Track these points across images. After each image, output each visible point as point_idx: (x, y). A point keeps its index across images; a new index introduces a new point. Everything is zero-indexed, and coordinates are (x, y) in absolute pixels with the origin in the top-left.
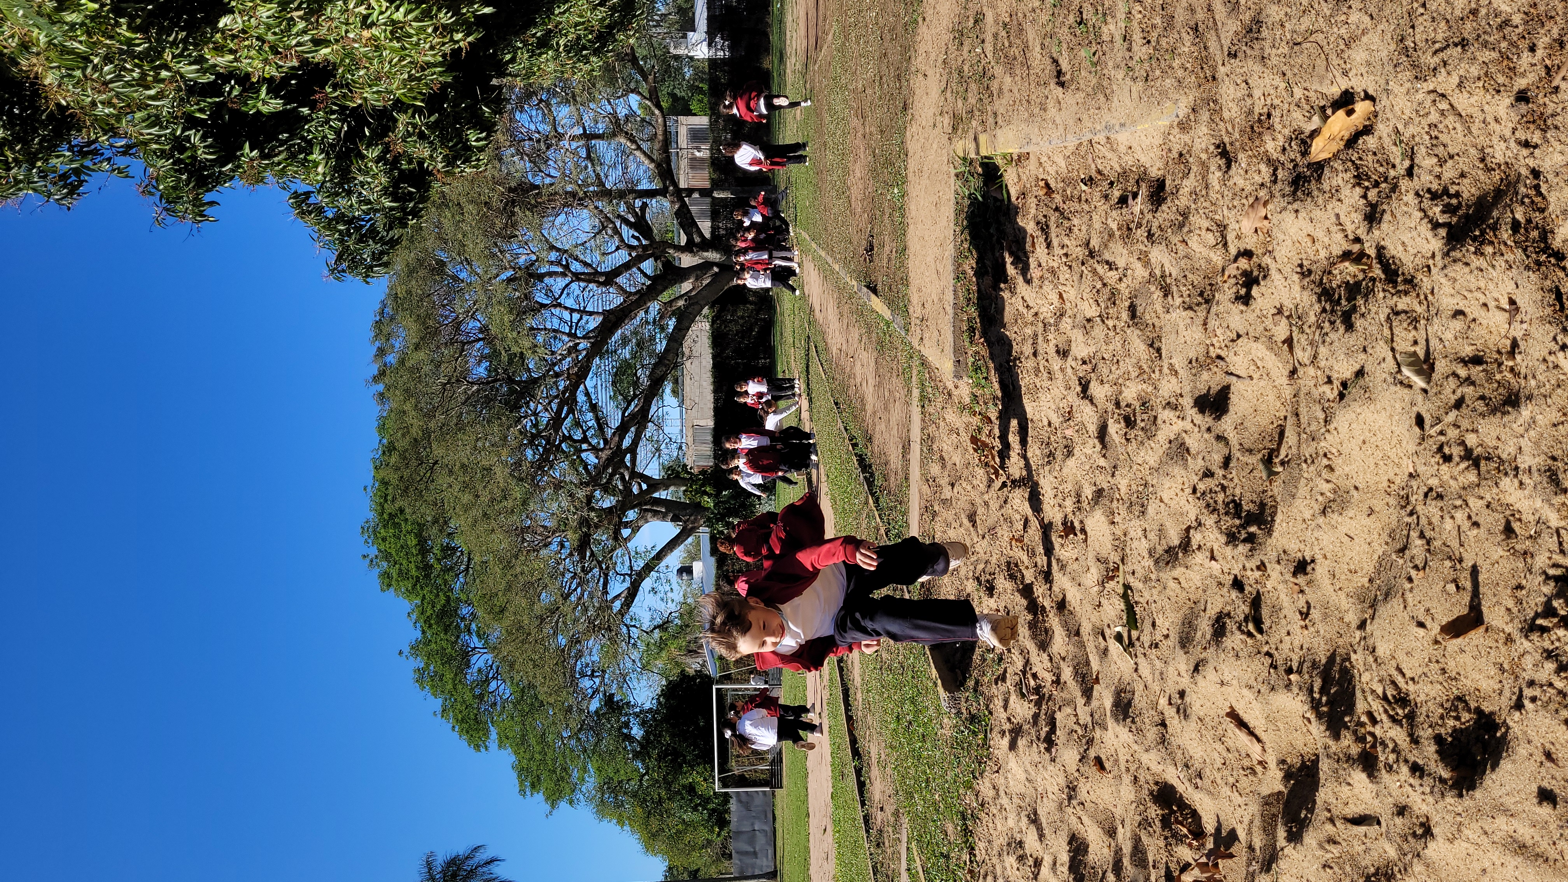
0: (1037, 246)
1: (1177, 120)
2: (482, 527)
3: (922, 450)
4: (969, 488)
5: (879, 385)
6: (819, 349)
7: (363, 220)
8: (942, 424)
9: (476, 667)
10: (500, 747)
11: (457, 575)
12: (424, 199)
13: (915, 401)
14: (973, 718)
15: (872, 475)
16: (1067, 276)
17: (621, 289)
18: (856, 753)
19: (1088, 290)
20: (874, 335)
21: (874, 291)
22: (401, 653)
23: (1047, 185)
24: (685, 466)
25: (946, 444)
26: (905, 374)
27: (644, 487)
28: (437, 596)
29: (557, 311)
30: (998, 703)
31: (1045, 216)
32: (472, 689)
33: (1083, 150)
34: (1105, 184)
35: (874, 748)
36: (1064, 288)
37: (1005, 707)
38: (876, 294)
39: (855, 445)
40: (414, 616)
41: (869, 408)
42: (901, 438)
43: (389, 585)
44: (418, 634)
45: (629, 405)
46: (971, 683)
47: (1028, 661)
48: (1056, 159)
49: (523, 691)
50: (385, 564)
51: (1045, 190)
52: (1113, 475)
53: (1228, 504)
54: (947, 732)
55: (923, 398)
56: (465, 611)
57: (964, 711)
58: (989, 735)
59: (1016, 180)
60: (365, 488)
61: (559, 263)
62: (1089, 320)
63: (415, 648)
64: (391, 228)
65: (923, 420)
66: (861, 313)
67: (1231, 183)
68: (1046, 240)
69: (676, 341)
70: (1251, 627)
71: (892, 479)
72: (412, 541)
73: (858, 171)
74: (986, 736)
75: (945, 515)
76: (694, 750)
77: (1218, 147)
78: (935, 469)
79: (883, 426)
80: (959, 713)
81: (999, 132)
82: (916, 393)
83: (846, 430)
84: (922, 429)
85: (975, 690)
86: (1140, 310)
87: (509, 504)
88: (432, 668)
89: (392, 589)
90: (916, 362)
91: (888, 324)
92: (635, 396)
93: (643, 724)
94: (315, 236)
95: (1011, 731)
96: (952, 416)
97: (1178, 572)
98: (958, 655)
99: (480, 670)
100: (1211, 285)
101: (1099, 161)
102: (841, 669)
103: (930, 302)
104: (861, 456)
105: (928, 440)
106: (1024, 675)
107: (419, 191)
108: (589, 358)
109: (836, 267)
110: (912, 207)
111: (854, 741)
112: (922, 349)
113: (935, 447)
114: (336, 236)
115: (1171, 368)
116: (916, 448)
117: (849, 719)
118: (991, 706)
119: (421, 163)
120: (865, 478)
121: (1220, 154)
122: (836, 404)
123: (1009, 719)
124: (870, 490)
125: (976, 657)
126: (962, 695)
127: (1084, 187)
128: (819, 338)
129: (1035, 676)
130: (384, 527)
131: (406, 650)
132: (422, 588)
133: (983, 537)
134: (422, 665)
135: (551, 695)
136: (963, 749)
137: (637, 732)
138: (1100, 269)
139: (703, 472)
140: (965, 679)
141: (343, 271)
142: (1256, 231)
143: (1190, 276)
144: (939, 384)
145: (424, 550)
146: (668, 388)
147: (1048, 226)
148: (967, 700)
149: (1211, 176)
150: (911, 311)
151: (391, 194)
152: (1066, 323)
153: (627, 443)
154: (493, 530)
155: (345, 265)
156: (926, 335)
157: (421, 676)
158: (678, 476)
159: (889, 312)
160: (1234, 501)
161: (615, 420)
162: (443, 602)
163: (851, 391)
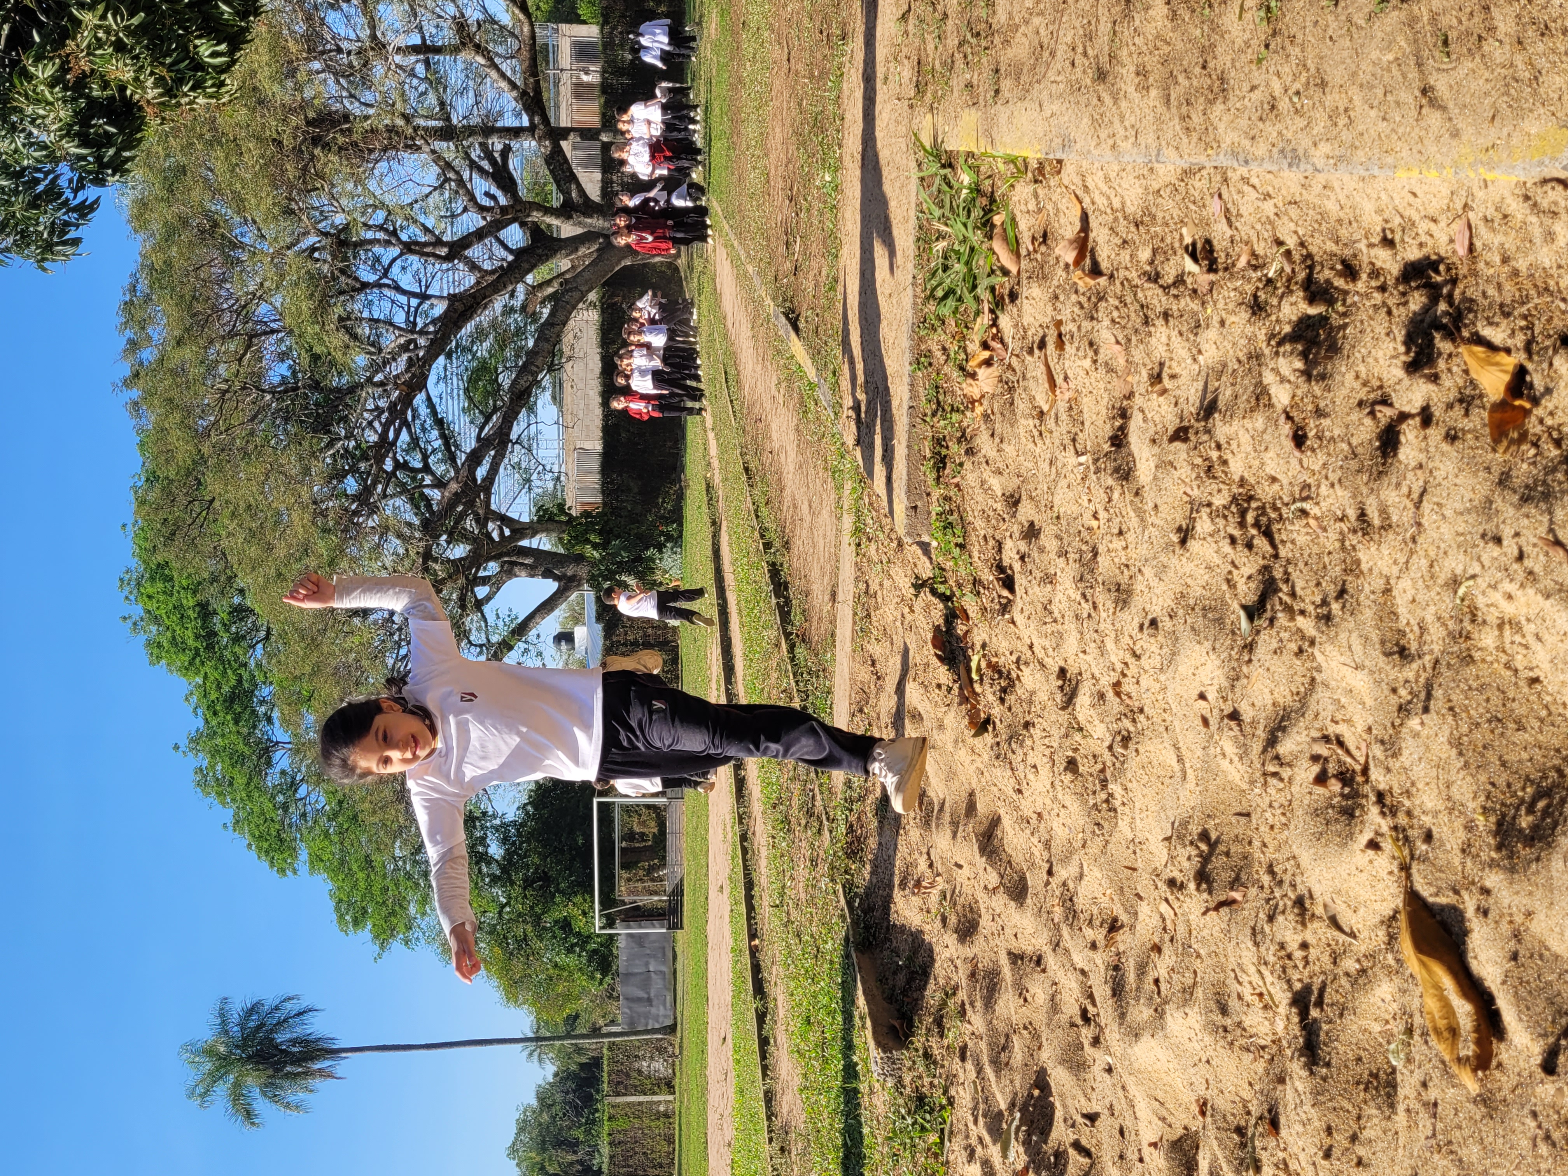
5: (802, 468)
7: (37, 172)
8: (887, 583)
9: (278, 769)
10: (312, 871)
11: (253, 647)
14: (922, 1102)
17: (473, 265)
18: (759, 989)
20: (796, 391)
21: (795, 327)
22: (176, 747)
26: (835, 475)
27: (507, 532)
28: (225, 674)
32: (273, 797)
38: (797, 333)
40: (194, 699)
42: (827, 568)
43: (160, 658)
44: (200, 723)
46: (920, 1040)
50: (154, 628)
54: (880, 1106)
55: (858, 528)
56: (263, 692)
57: (908, 1085)
63: (195, 741)
65: (858, 566)
66: (779, 349)
69: (552, 334)
71: (814, 624)
72: (189, 601)
73: (780, 129)
74: (943, 1140)
76: (569, 876)
80: (900, 1084)
81: (1002, 112)
82: (849, 515)
84: (857, 580)
88: (219, 767)
89: (163, 663)
90: (849, 469)
91: (812, 385)
92: (495, 409)
93: (504, 840)
96: (903, 582)
99: (283, 773)
104: (774, 565)
105: (865, 601)
108: (429, 359)
111: (756, 968)
119: (121, 88)
120: (778, 602)
124: (784, 628)
130: (151, 579)
131: (184, 743)
132: (203, 663)
134: (205, 763)
135: (375, 812)
137: (496, 850)
139: (586, 514)
145: (205, 611)
151: (77, 136)
153: (481, 472)
157: (203, 779)
158: (551, 519)
159: (814, 371)
161: (468, 441)
162: (233, 682)
163: (767, 458)
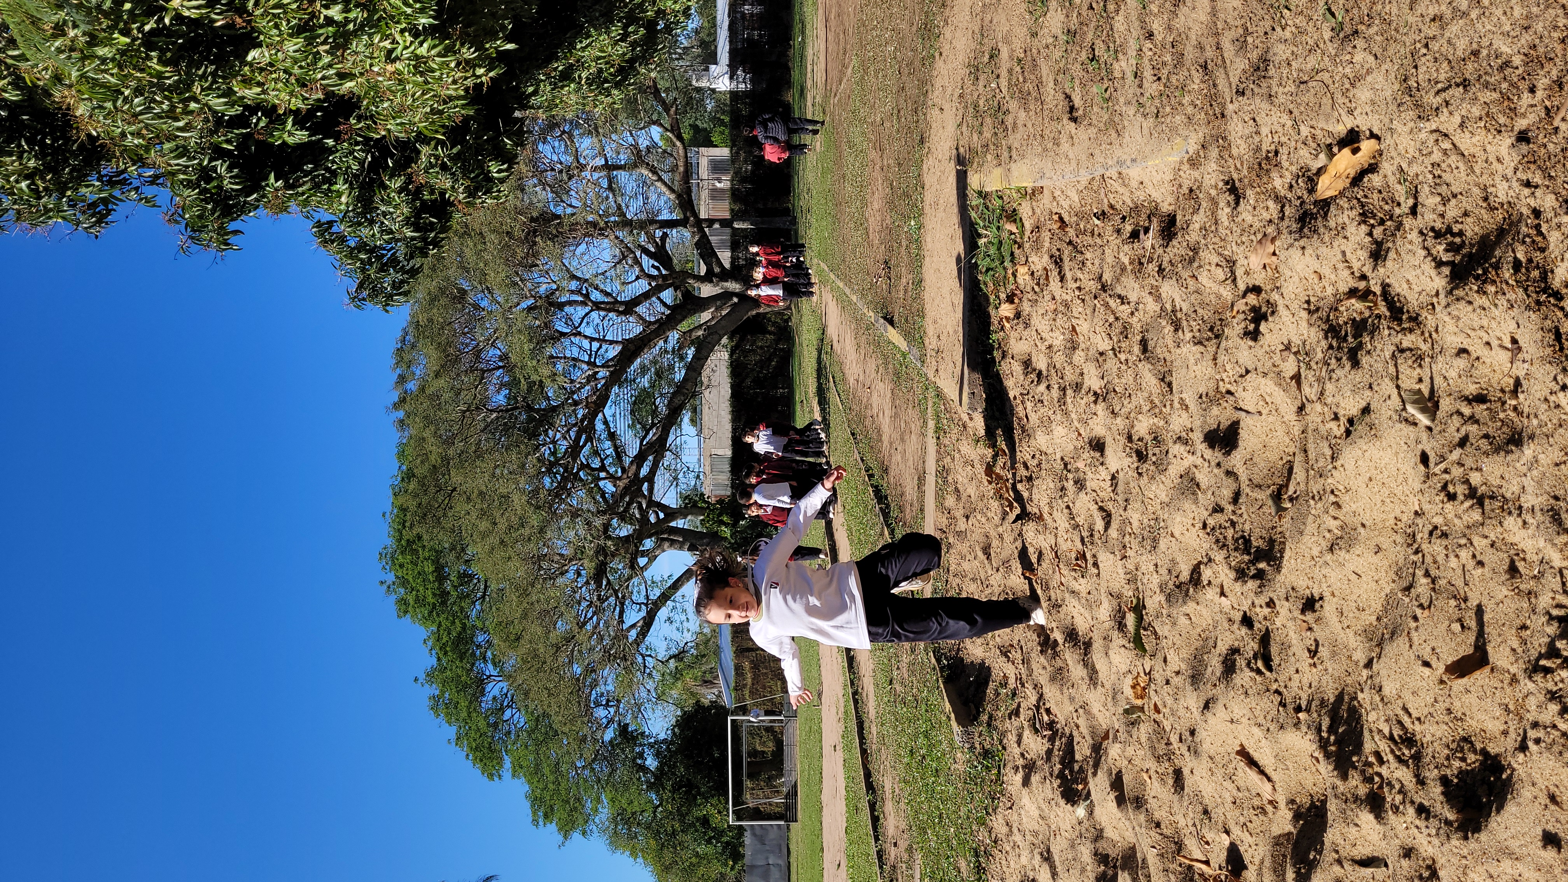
0: (1051, 279)
1: (1187, 156)
2: (499, 554)
3: (937, 482)
4: (984, 520)
5: (896, 416)
6: (837, 379)
7: (384, 249)
8: (957, 456)
9: (491, 695)
10: (514, 776)
11: (474, 603)
12: (445, 229)
13: (931, 432)
14: (986, 754)
15: (888, 506)
16: (1080, 310)
17: (640, 317)
18: (870, 787)
19: (1101, 323)
20: (891, 366)
21: (891, 322)
22: (416, 679)
23: (1061, 219)
24: (702, 495)
25: (961, 476)
26: (921, 405)
27: (662, 515)
28: (453, 623)
29: (576, 340)
30: (1012, 738)
31: (1059, 250)
32: (487, 717)
33: (1096, 184)
34: (1118, 218)
35: (888, 782)
36: (1077, 321)
37: (1019, 743)
38: (893, 326)
39: (871, 476)
40: (430, 643)
41: (885, 438)
42: (917, 469)
43: (406, 612)
44: (434, 661)
45: (647, 433)
46: (984, 718)
47: (1042, 695)
48: (1069, 194)
49: (537, 720)
50: (402, 590)
51: (1059, 224)
52: (1125, 510)
53: (1237, 540)
54: (960, 767)
55: (937, 429)
56: (480, 638)
57: (978, 746)
58: (1002, 771)
59: (1030, 213)
60: (384, 515)
61: (579, 292)
62: (1101, 354)
63: (430, 676)
64: (412, 257)
65: (938, 452)
66: (879, 344)
67: (1240, 219)
68: (1060, 273)
69: (695, 370)
70: (1260, 664)
71: (908, 511)
72: (429, 568)
73: (876, 203)
74: (999, 772)
75: (959, 547)
76: (708, 782)
77: (1227, 183)
78: (950, 501)
79: (899, 457)
80: (972, 748)
81: (1013, 166)
82: (931, 424)
83: (862, 460)
84: (937, 461)
85: (989, 725)
86: (1151, 344)
87: (526, 532)
88: (447, 695)
89: (408, 616)
90: (931, 393)
91: (904, 355)
92: (653, 425)
93: (657, 755)
94: (337, 264)
95: (1024, 767)
96: (967, 449)
97: (1190, 607)
98: (972, 689)
99: (494, 698)
100: (1220, 320)
101: (1111, 196)
102: (856, 702)
103: (945, 334)
104: (876, 487)
105: (943, 472)
106: (1038, 710)
107: (440, 221)
108: (608, 387)
109: (854, 298)
110: (928, 239)
111: (868, 775)
112: (938, 381)
113: (949, 478)
114: (358, 264)
115: (1182, 402)
116: (931, 480)
117: (864, 752)
118: (1005, 741)
119: (442, 193)
120: (881, 509)
121: (1229, 190)
122: (853, 434)
123: (1022, 755)
124: (886, 522)
125: (990, 691)
126: (976, 730)
127: (1097, 222)
128: (837, 369)
129: (1048, 711)
130: (402, 553)
131: (422, 677)
132: (438, 615)
133: (998, 570)
134: (437, 692)
135: (565, 724)
136: (976, 784)
137: (651, 763)
138: (1112, 303)
139: (720, 501)
140: (979, 713)
141: (364, 299)
142: (1265, 267)
143: (1200, 311)
144: (954, 416)
145: (441, 578)
146: (686, 417)
147: (1061, 260)
148: (980, 735)
149: (1220, 212)
150: (927, 342)
151: (412, 224)
152: (1079, 357)
153: (644, 471)
154: (510, 558)
155: (365, 293)
156: (942, 367)
157: (436, 703)
158: (695, 505)
159: (905, 344)
160: (1243, 537)
161: (633, 450)
162: (459, 629)
163: (868, 422)
